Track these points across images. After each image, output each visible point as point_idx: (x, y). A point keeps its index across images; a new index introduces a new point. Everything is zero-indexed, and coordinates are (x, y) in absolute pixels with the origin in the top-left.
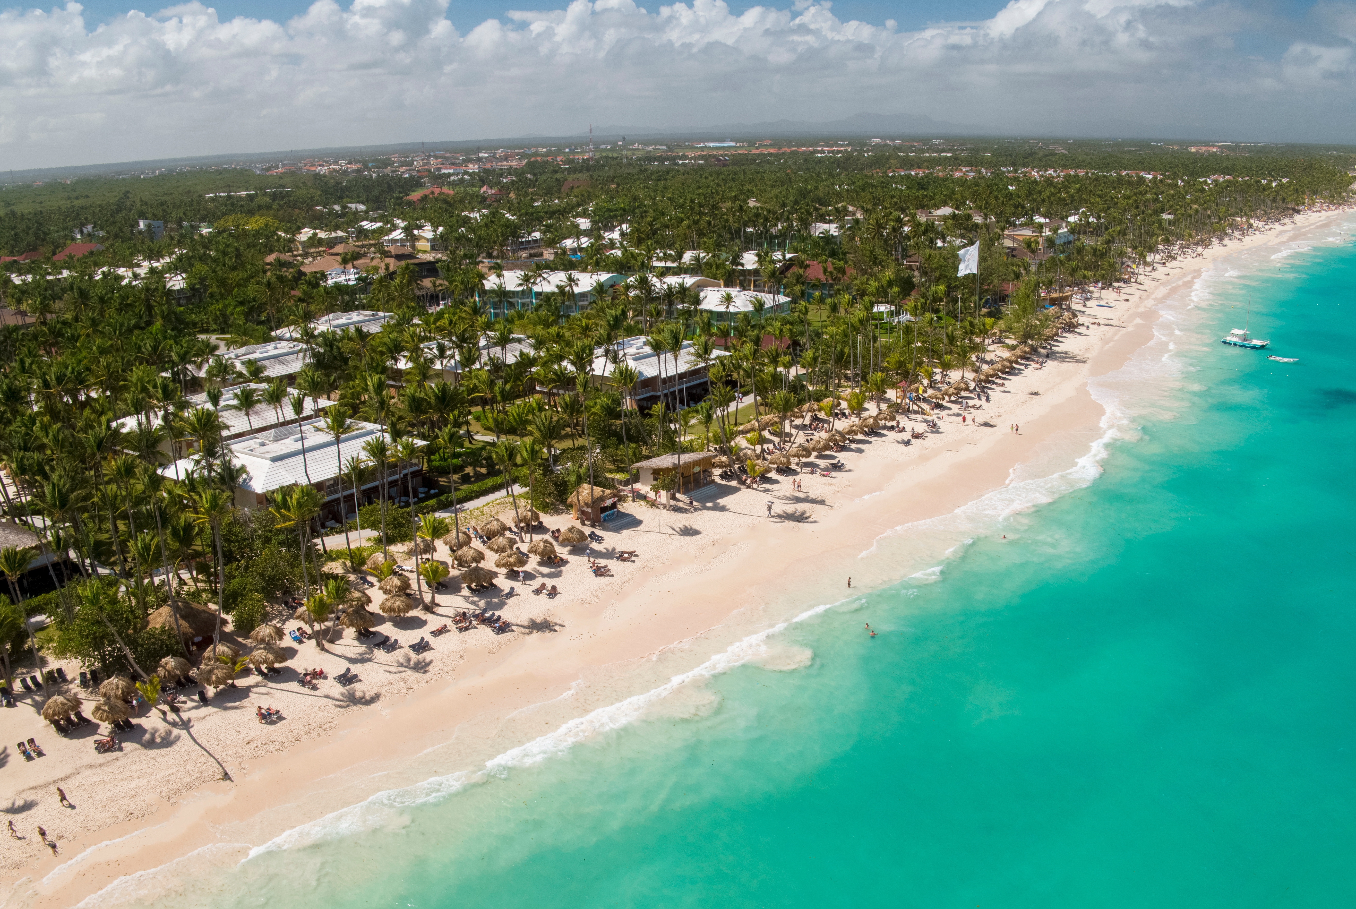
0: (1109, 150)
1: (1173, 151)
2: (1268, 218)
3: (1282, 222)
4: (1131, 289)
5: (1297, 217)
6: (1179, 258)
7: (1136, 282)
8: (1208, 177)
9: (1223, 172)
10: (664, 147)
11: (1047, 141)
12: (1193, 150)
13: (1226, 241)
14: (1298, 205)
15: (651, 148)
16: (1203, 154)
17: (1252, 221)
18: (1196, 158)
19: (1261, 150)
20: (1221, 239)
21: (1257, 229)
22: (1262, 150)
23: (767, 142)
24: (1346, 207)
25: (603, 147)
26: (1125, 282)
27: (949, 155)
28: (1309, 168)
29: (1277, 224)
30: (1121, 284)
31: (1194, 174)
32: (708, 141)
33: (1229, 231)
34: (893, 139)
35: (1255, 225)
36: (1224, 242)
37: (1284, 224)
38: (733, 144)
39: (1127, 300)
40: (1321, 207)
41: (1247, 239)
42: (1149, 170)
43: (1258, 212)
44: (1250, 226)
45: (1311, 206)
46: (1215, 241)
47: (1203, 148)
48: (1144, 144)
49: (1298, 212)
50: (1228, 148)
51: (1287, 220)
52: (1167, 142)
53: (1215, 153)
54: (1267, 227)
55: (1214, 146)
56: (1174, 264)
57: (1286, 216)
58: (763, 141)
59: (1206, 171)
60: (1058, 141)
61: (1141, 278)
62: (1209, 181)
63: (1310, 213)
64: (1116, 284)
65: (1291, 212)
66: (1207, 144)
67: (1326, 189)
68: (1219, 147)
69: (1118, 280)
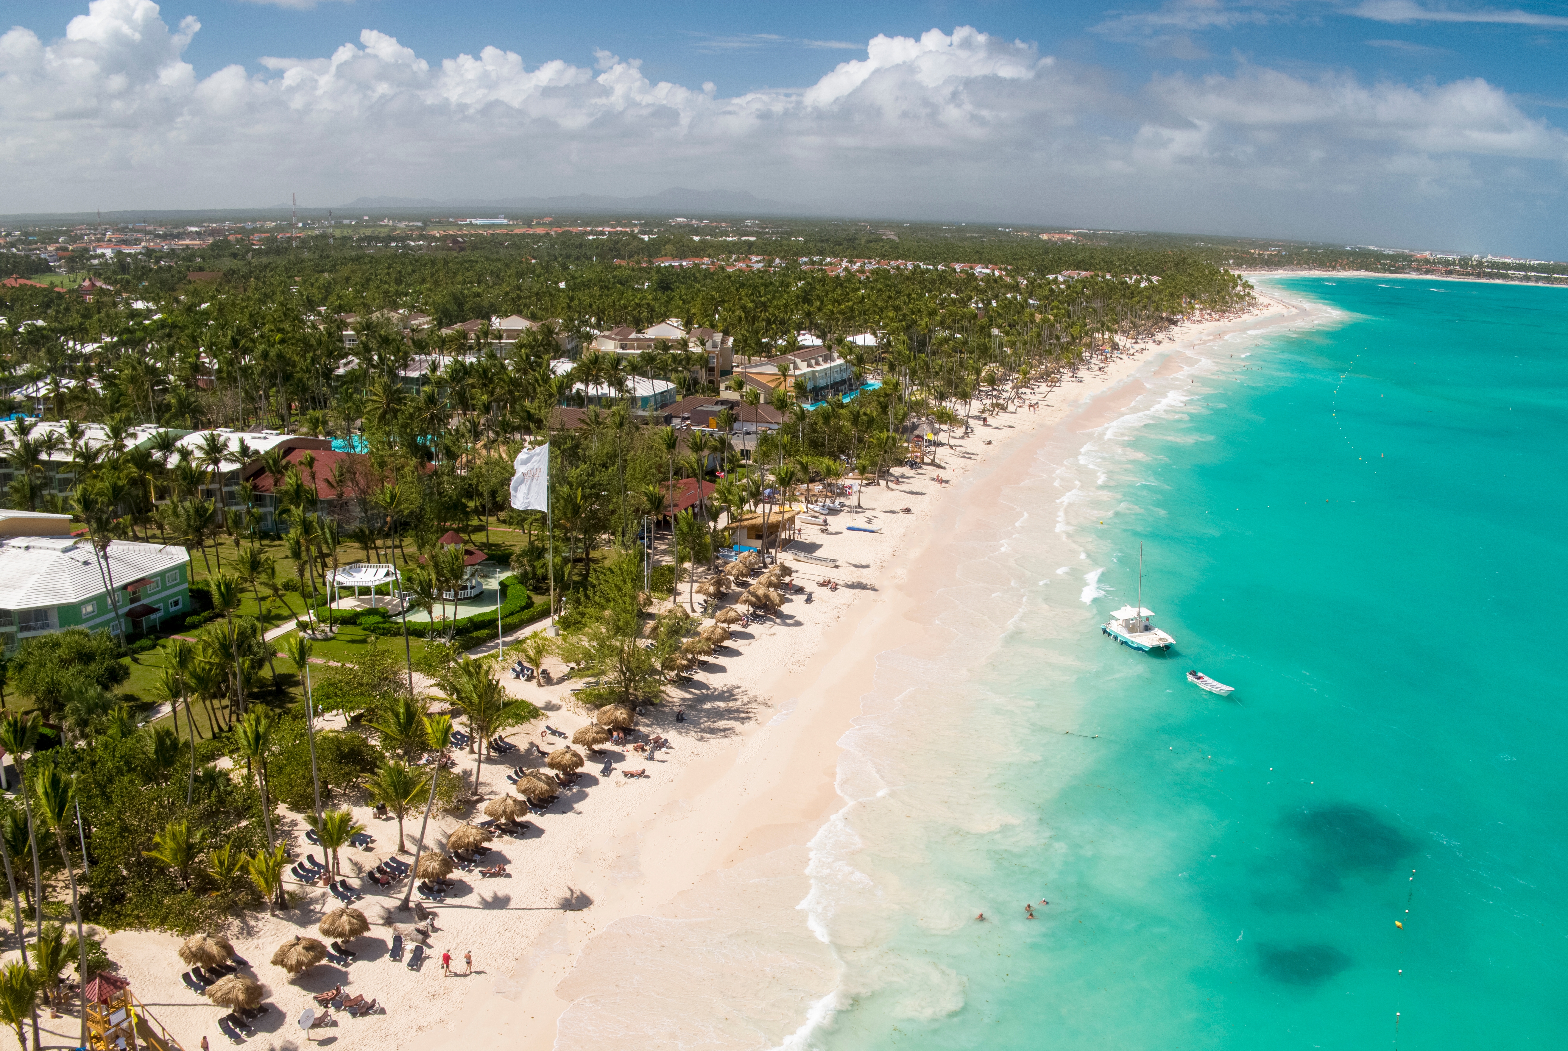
0: (948, 235)
1: (1023, 238)
2: (1137, 331)
3: (1157, 338)
4: (921, 480)
5: (1175, 331)
6: (1011, 407)
7: (933, 463)
8: (1060, 272)
9: (1078, 266)
10: (420, 224)
11: (877, 224)
12: (1045, 237)
13: (1082, 373)
14: (1174, 314)
15: (403, 224)
16: (1056, 243)
17: (1117, 338)
18: (1047, 248)
19: (1121, 239)
20: (1074, 367)
21: (1125, 350)
22: (1124, 239)
23: (547, 220)
24: (1232, 316)
25: (346, 222)
26: (913, 465)
27: (752, 239)
28: (1180, 263)
29: (1150, 341)
30: (906, 470)
31: (1043, 270)
32: (475, 217)
33: (1086, 354)
34: (701, 219)
35: (1121, 344)
36: (1079, 374)
37: (1160, 343)
38: (504, 221)
39: (907, 511)
40: (1202, 316)
41: (1111, 368)
42: (986, 262)
43: (1124, 324)
44: (1115, 347)
45: (1188, 314)
46: (1067, 373)
47: (1057, 236)
48: (989, 230)
49: (1175, 323)
50: (1084, 235)
51: (1160, 336)
52: (1017, 228)
53: (1070, 242)
54: (1137, 347)
55: (1068, 233)
56: (1002, 419)
57: (1160, 328)
58: (541, 218)
59: (1057, 265)
60: (891, 225)
61: (942, 454)
62: (1061, 279)
63: (1187, 324)
64: (896, 471)
65: (1166, 323)
66: (1061, 231)
67: (1206, 291)
68: (1074, 234)
69: (900, 463)
